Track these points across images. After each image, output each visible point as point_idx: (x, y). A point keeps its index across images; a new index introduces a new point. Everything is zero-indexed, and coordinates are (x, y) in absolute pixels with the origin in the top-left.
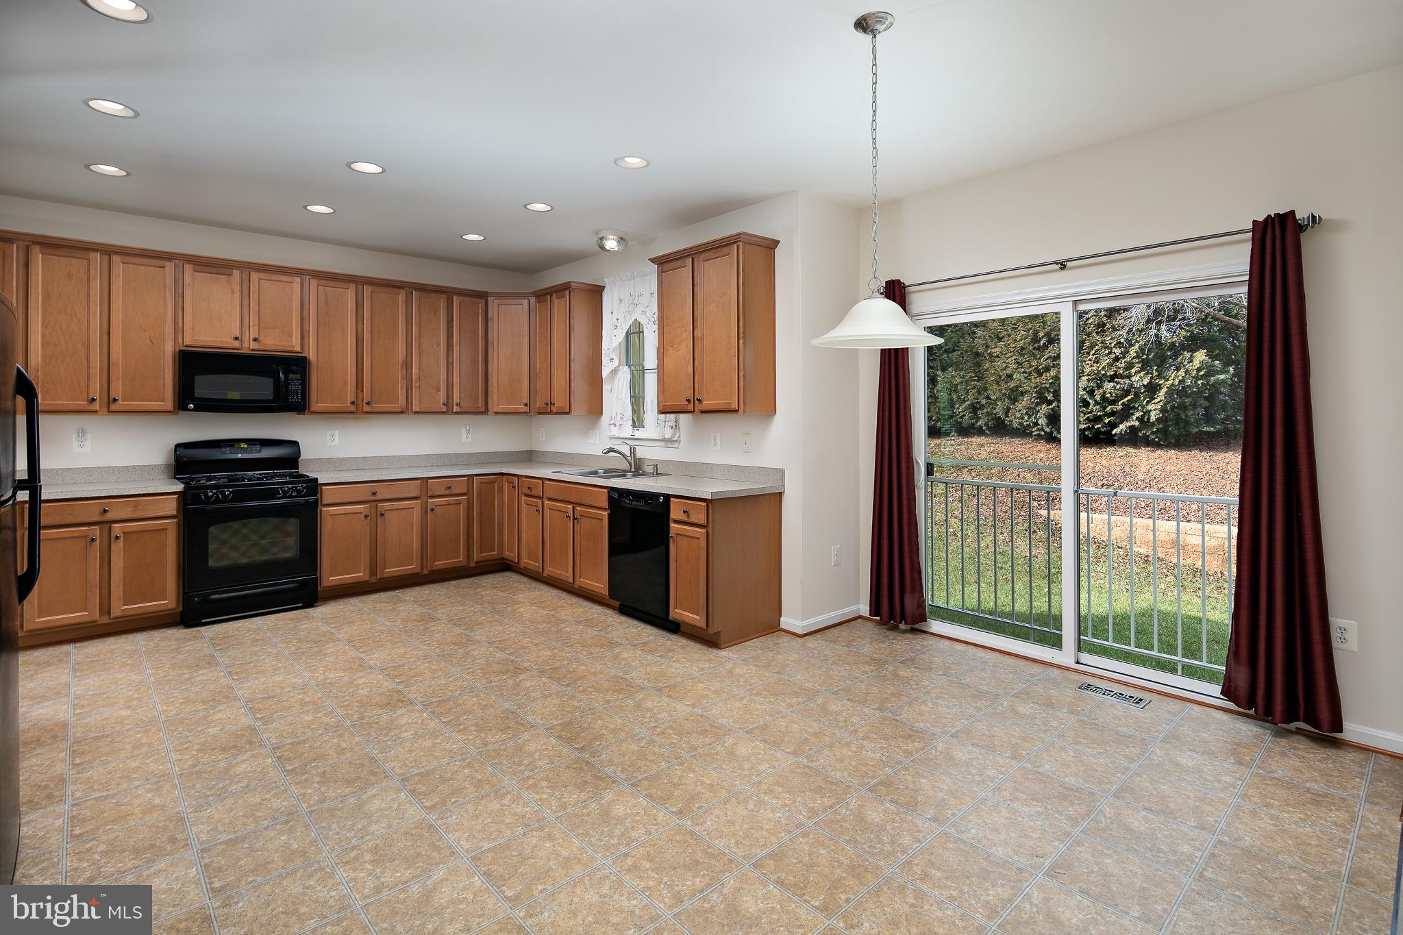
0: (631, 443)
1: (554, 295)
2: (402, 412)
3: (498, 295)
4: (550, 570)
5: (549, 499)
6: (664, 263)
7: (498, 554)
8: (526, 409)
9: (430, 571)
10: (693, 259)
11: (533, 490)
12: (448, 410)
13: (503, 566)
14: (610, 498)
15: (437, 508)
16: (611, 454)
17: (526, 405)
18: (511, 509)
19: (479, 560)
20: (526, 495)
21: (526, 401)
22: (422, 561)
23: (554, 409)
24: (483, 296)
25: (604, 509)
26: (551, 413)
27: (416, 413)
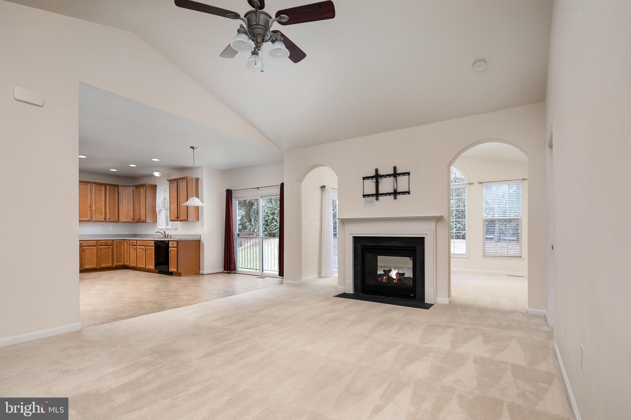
0: (165, 230)
1: (141, 187)
2: (89, 221)
3: (122, 186)
4: (139, 266)
5: (138, 246)
6: (170, 181)
7: (123, 264)
8: (132, 221)
9: (100, 268)
10: (177, 181)
11: (134, 243)
12: (105, 220)
13: (125, 267)
14: (155, 243)
15: (102, 249)
16: (158, 233)
17: (132, 219)
18: (127, 250)
19: (117, 265)
20: (132, 245)
21: (132, 218)
22: (97, 265)
23: (141, 221)
24: (117, 186)
25: (153, 246)
26: (140, 222)
27: (94, 221)
